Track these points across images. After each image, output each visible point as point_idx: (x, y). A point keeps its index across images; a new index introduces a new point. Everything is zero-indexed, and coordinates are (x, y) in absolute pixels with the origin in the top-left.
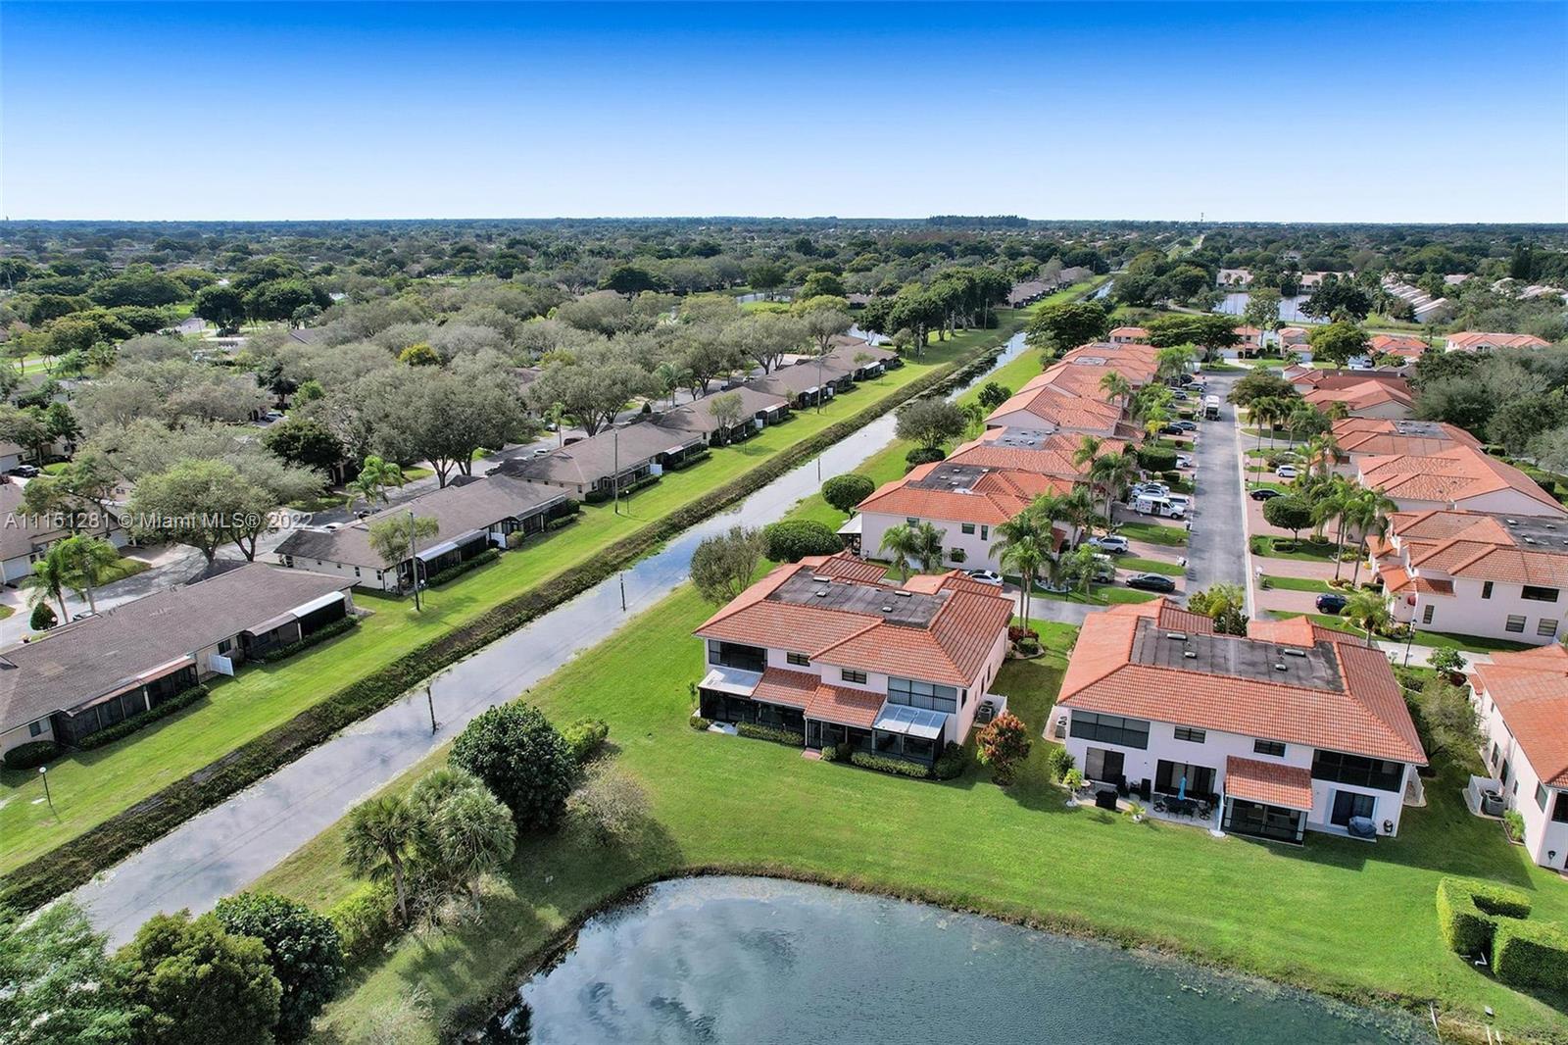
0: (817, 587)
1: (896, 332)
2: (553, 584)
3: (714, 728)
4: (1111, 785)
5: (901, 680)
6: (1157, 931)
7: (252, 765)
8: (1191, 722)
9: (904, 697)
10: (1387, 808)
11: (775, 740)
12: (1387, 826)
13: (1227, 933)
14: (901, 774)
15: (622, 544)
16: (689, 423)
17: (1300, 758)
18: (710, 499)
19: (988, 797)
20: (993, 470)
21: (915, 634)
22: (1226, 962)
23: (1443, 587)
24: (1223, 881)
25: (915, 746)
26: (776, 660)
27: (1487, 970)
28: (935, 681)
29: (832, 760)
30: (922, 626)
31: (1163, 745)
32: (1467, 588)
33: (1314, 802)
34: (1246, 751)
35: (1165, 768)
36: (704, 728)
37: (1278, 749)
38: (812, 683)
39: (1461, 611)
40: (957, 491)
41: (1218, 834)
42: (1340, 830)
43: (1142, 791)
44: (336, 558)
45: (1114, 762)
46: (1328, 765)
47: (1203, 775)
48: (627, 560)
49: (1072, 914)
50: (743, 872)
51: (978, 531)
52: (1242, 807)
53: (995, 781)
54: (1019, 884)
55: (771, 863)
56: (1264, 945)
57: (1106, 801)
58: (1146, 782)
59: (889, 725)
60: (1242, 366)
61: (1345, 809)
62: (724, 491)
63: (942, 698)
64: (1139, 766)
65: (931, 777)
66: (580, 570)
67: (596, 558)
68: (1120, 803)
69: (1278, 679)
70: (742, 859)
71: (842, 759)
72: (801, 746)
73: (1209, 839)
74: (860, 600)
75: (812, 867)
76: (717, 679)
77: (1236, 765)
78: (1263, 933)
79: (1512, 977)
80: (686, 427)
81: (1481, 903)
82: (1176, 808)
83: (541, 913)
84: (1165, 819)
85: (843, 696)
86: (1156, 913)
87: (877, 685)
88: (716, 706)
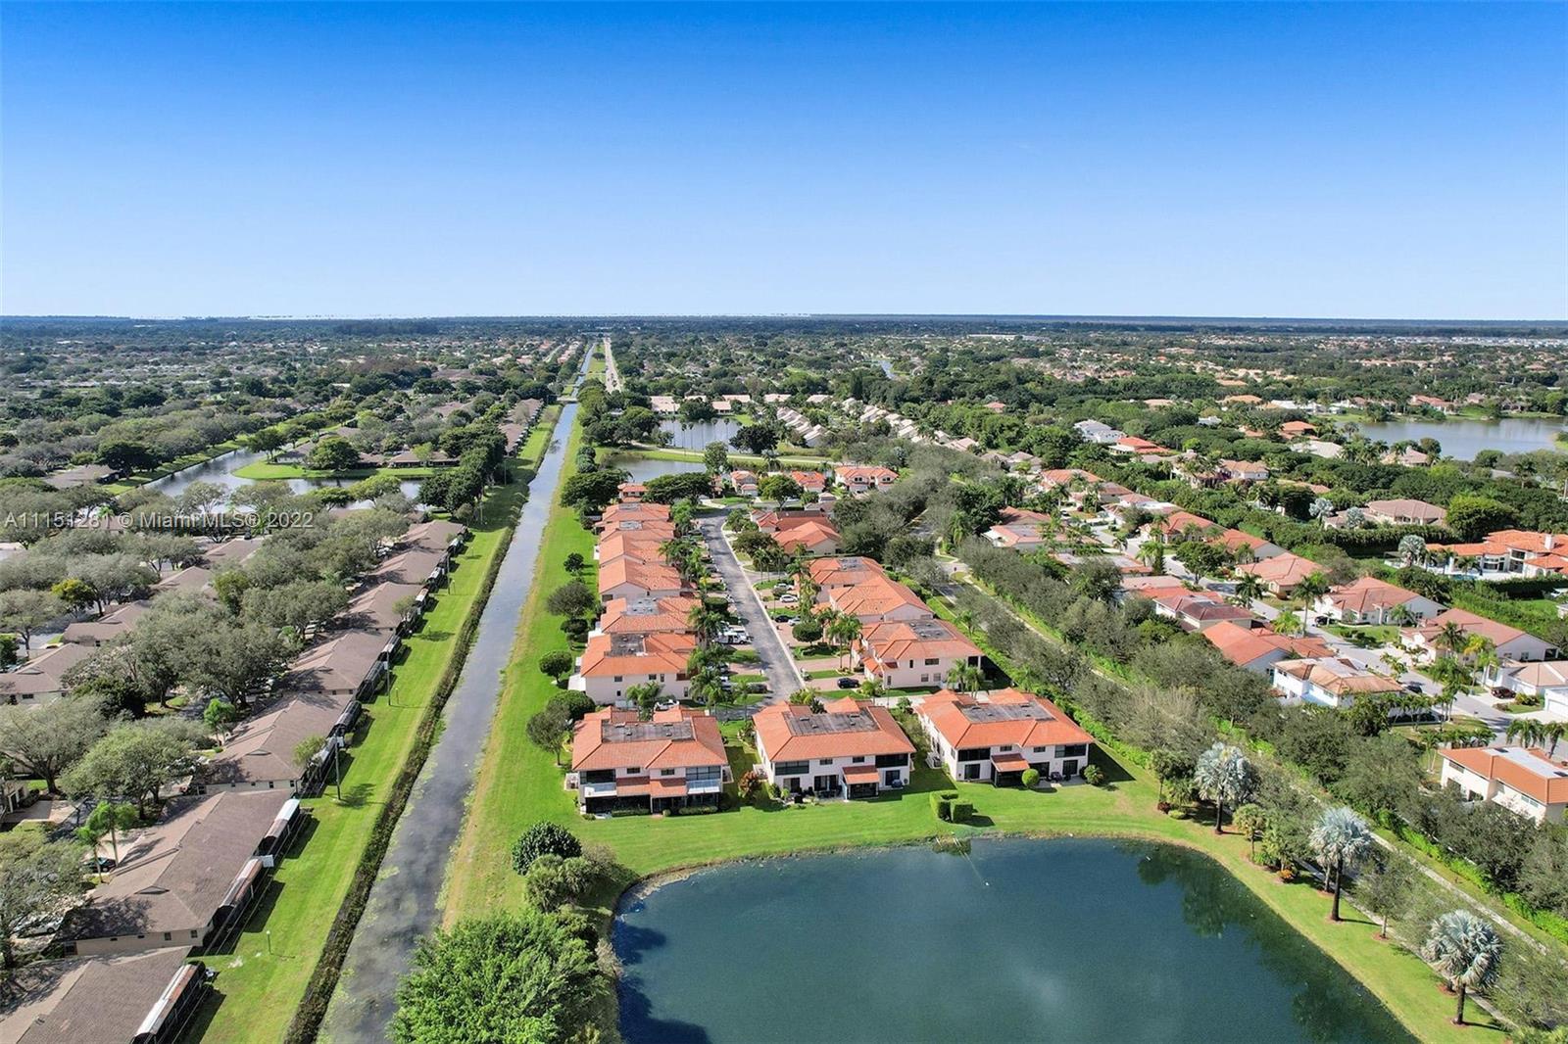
0: (621, 730)
1: (458, 506)
2: (409, 763)
3: (597, 817)
4: (799, 795)
5: (692, 768)
6: (842, 842)
7: (358, 904)
8: (826, 756)
9: (695, 775)
10: (905, 772)
11: (635, 814)
12: (905, 781)
13: (867, 835)
14: (706, 813)
15: (421, 728)
16: (375, 622)
17: (871, 761)
18: (445, 683)
19: (748, 812)
20: (646, 636)
21: (691, 744)
22: (870, 845)
23: (892, 665)
24: (857, 818)
25: (706, 799)
26: (620, 774)
27: (950, 821)
28: (710, 764)
29: (670, 816)
30: (691, 739)
31: (817, 769)
32: (903, 664)
33: (877, 777)
34: (850, 763)
35: (818, 779)
36: (593, 819)
37: (861, 759)
38: (646, 780)
39: (904, 676)
40: (639, 654)
41: (847, 801)
42: (889, 787)
43: (810, 792)
44: (253, 779)
45: (795, 783)
46: (883, 760)
47: (833, 778)
48: (431, 737)
49: (809, 846)
50: (666, 872)
51: (658, 678)
52: (853, 787)
53: (748, 804)
54: (783, 841)
55: (676, 865)
56: (880, 835)
57: (798, 800)
58: (810, 788)
59: (694, 791)
60: (716, 506)
61: (890, 778)
62: (448, 674)
63: (712, 771)
64: (806, 781)
65: (720, 811)
66: (415, 751)
67: (418, 741)
68: (804, 800)
69: (853, 728)
70: (664, 867)
71: (674, 813)
72: (650, 813)
73: (845, 804)
74: (650, 732)
75: (695, 861)
76: (591, 791)
77: (847, 770)
78: (878, 831)
79: (958, 820)
80: (375, 626)
81: (945, 797)
82: (827, 795)
83: (599, 911)
84: (828, 803)
85: (665, 783)
86: (839, 836)
87: (680, 774)
88: (595, 806)
